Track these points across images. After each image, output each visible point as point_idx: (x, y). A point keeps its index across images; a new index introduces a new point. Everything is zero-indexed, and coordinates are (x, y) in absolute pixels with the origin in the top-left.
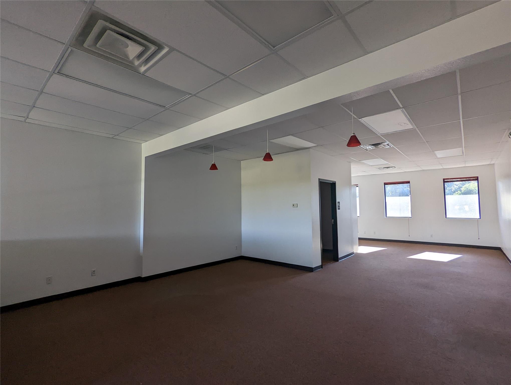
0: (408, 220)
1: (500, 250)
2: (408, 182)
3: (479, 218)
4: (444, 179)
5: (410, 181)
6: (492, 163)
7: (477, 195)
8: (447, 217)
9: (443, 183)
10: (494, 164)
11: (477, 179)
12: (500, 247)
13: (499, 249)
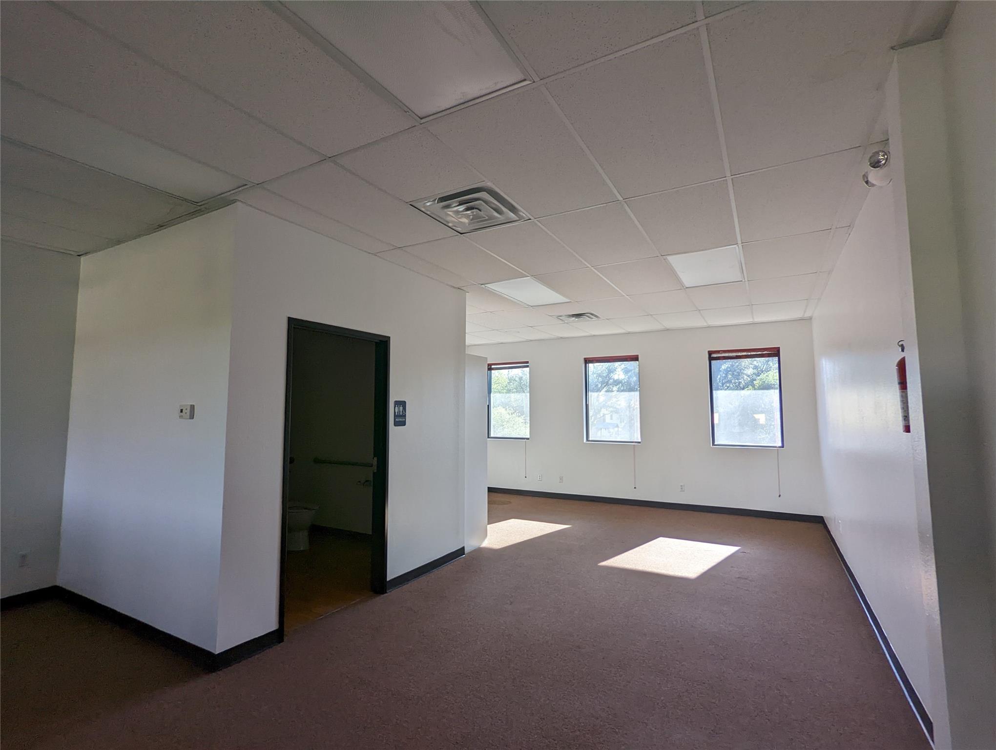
0: (634, 448)
1: (821, 525)
2: (635, 358)
3: (780, 444)
4: (710, 353)
5: (638, 356)
6: (808, 315)
7: (778, 391)
8: (716, 443)
9: (708, 362)
10: (810, 318)
11: (775, 352)
12: (822, 517)
13: (819, 521)
